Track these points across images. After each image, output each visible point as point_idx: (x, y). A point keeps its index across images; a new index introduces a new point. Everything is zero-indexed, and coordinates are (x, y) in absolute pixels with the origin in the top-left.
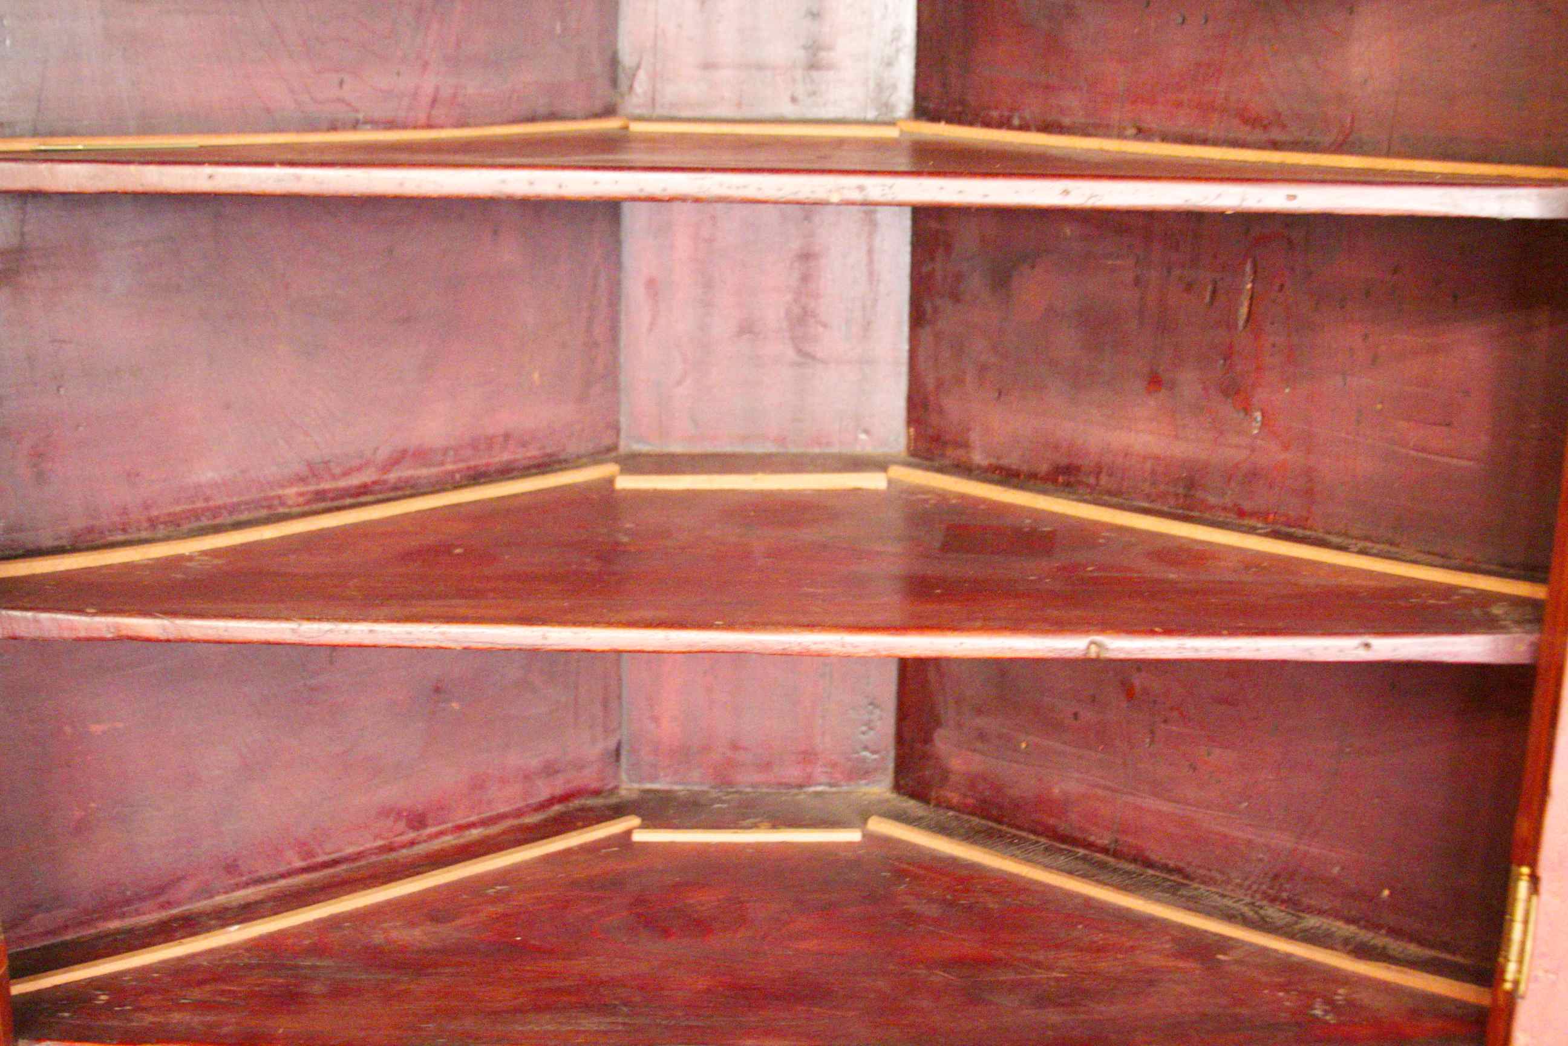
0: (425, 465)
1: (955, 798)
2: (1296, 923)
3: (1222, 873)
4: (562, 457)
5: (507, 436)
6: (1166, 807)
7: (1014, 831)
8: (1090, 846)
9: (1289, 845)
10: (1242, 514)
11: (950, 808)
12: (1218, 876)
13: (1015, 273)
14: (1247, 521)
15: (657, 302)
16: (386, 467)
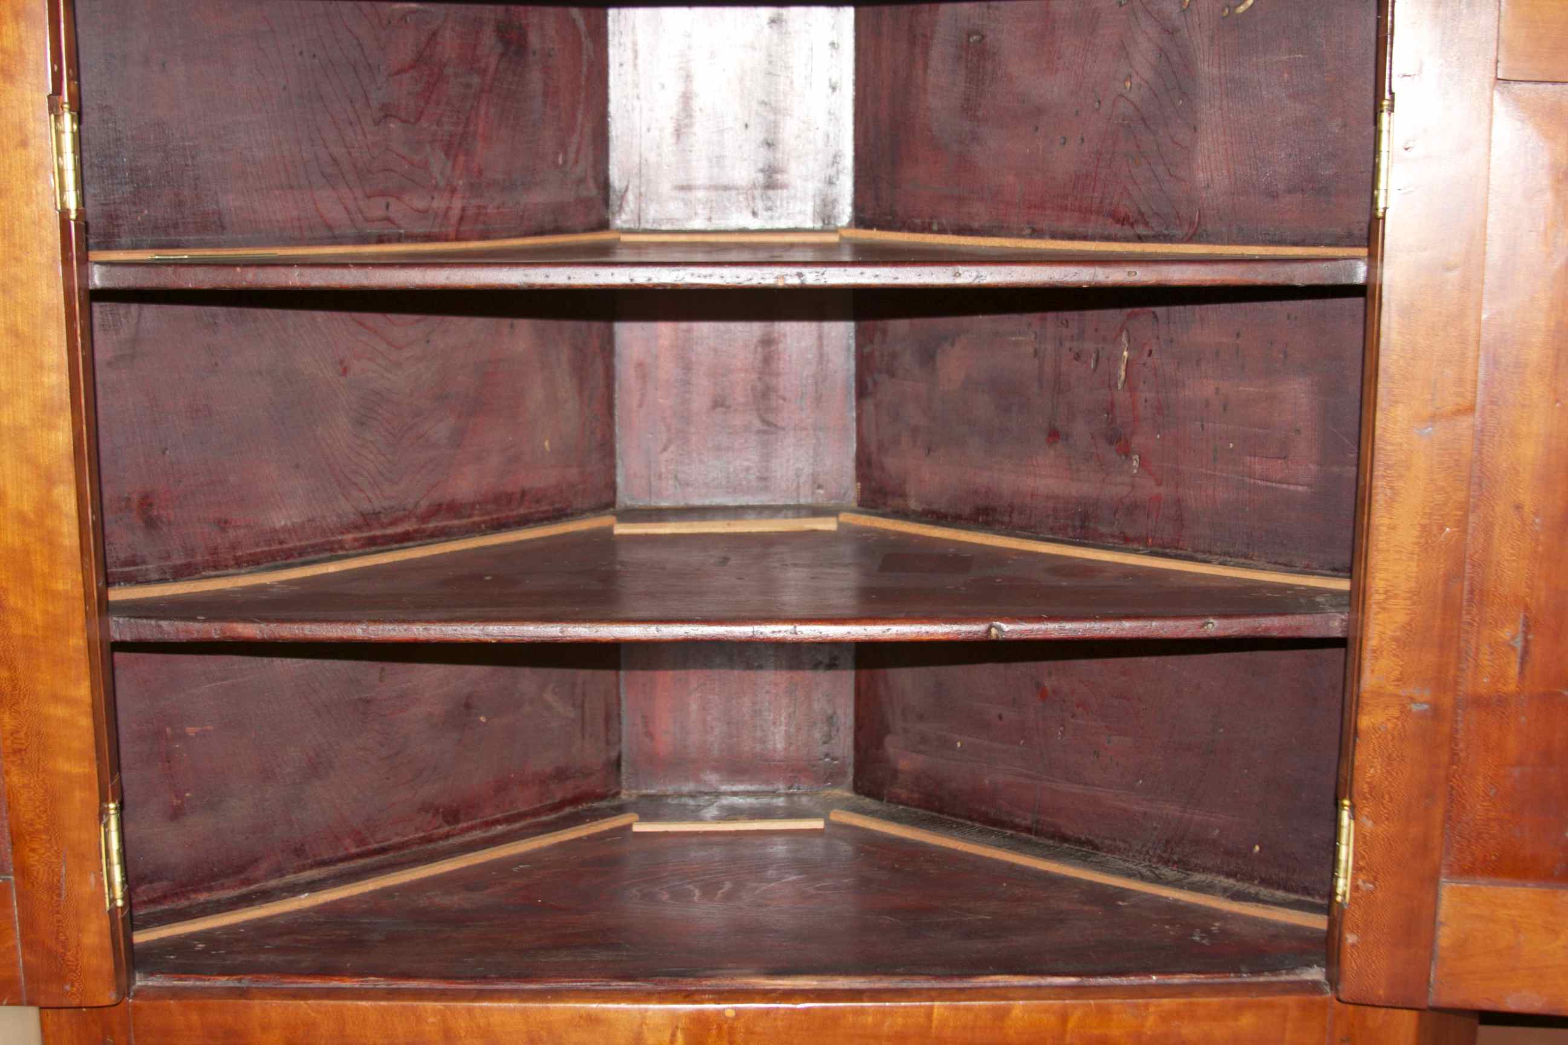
0: (456, 517)
1: (904, 794)
2: (1185, 878)
3: (1125, 842)
4: (569, 511)
5: (523, 494)
6: (1077, 789)
7: (953, 819)
8: (1016, 827)
9: (1178, 814)
10: (1127, 540)
11: (901, 802)
12: (1122, 845)
13: (939, 351)
14: (1130, 546)
15: (645, 382)
16: (425, 518)
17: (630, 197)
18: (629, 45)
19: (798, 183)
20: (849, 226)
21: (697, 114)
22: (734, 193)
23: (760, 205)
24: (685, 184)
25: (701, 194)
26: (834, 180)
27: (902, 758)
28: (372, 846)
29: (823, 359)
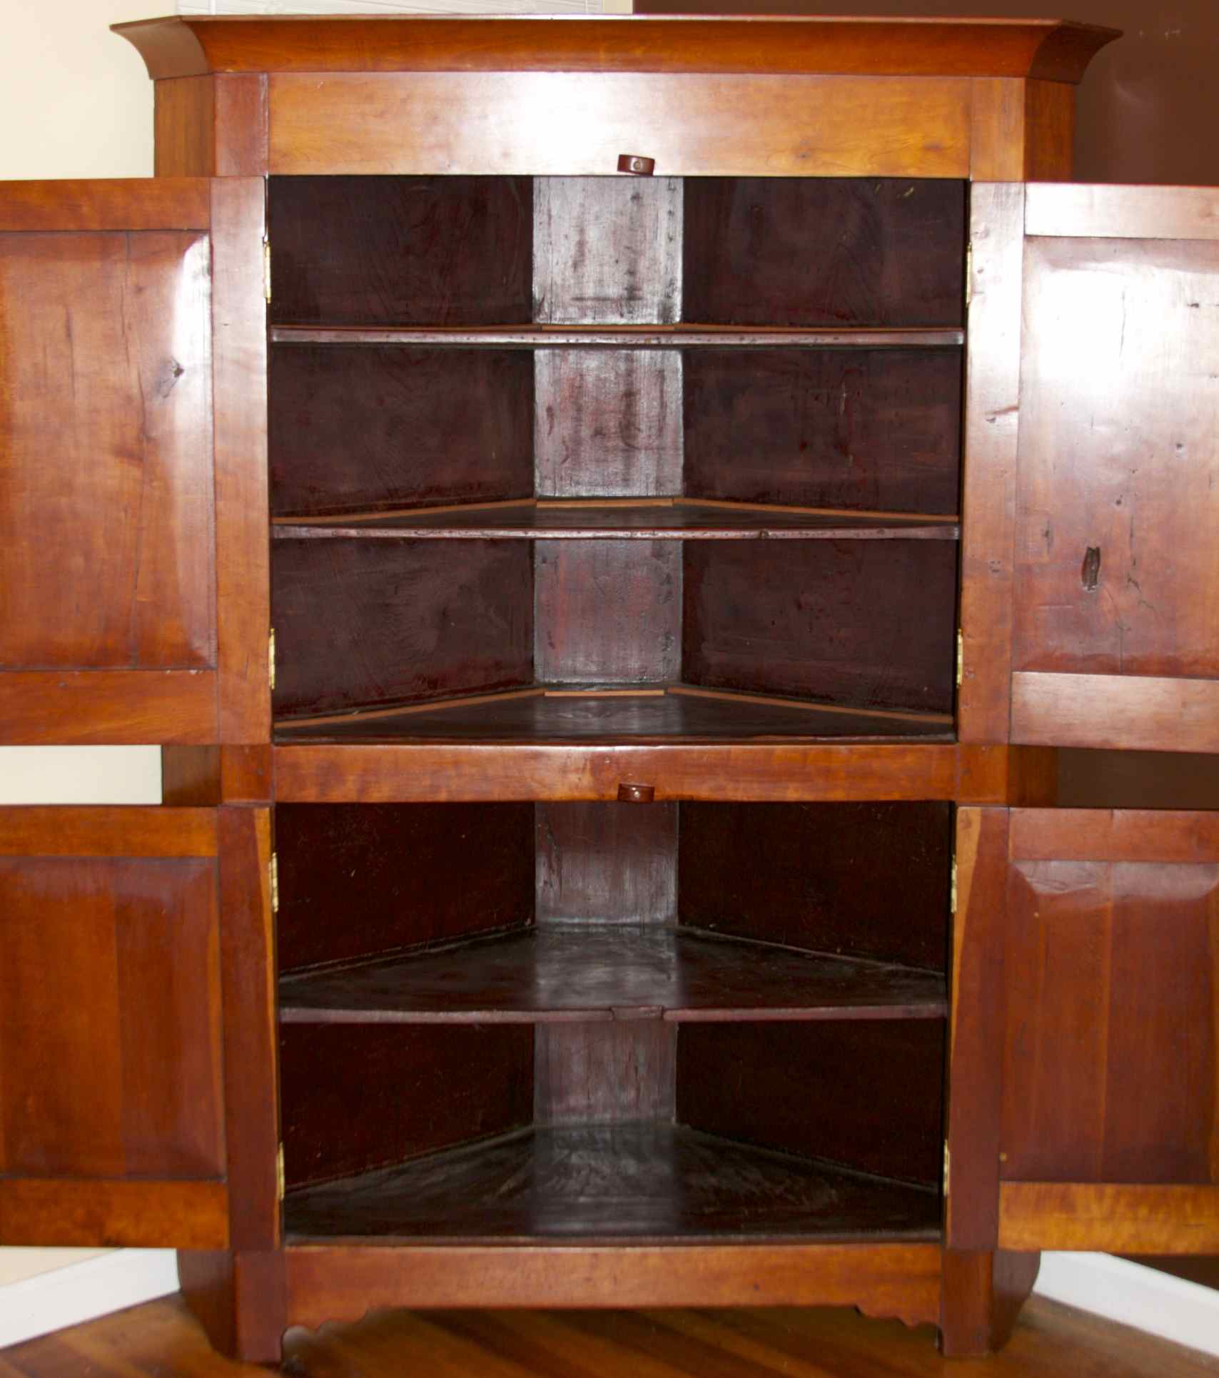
4: (506, 497)
5: (480, 484)
6: (821, 664)
9: (880, 673)
13: (735, 398)
15: (553, 419)
16: (423, 495)
17: (546, 305)
18: (546, 211)
19: (649, 296)
20: (680, 322)
21: (587, 254)
22: (609, 302)
23: (625, 310)
24: (579, 296)
25: (589, 303)
26: (670, 295)
27: (713, 656)
28: (387, 697)
29: (663, 405)
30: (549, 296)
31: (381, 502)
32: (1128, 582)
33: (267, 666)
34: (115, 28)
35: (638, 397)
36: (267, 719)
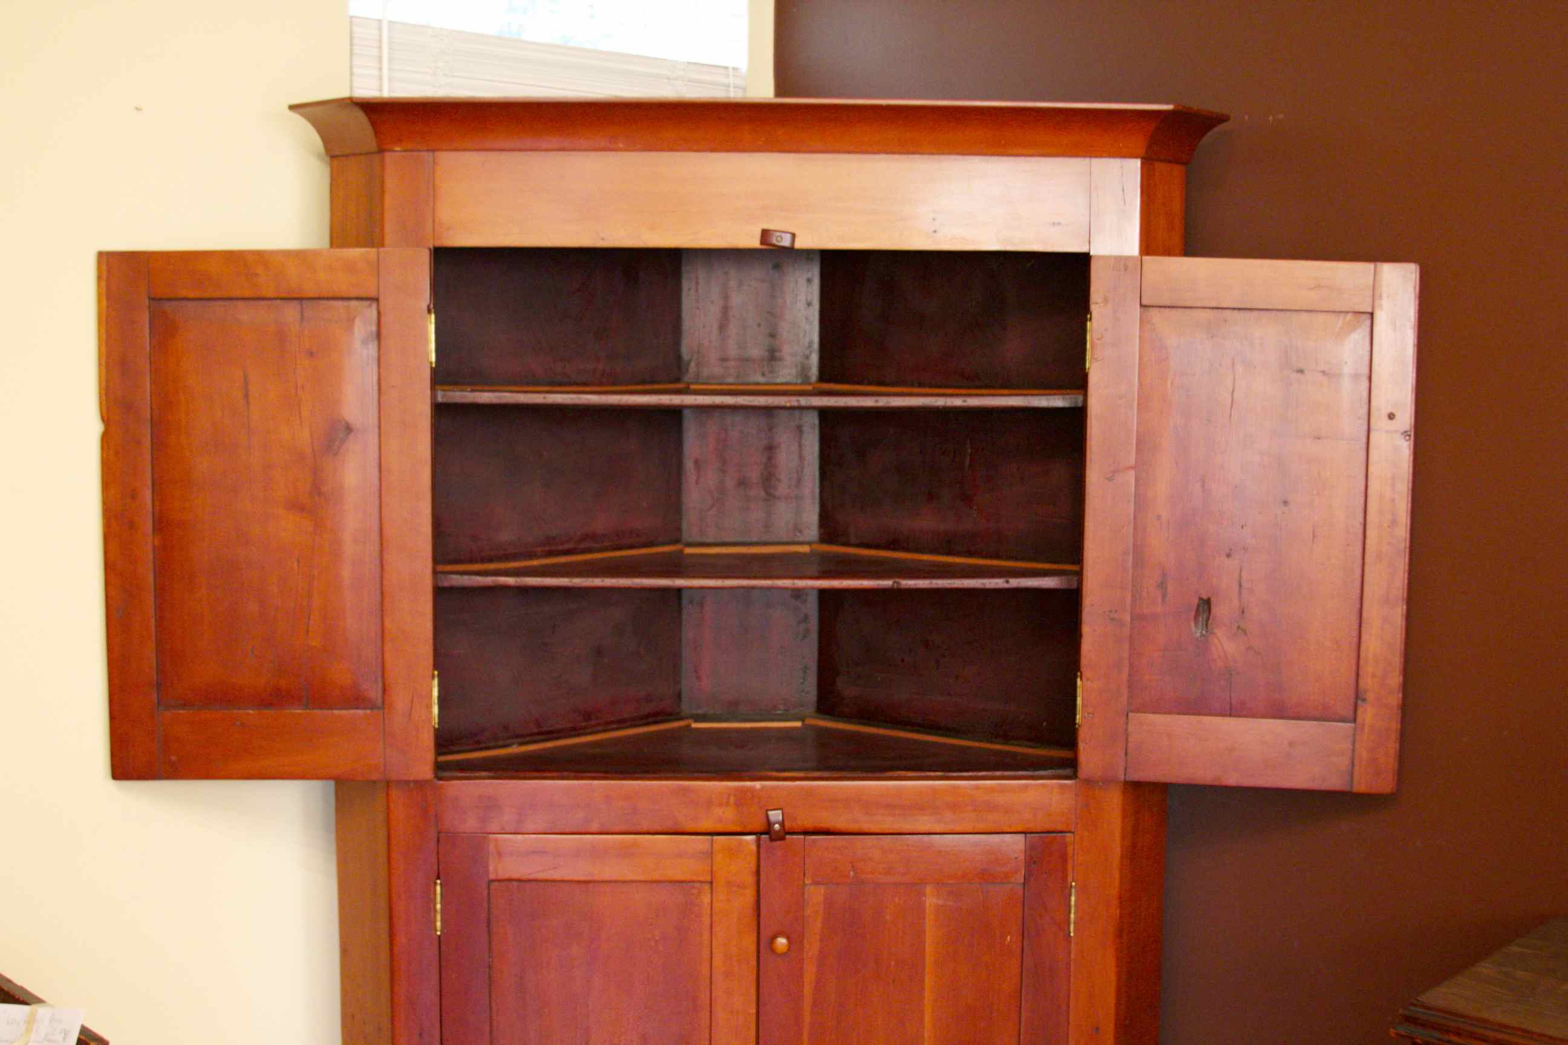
6: (946, 699)
9: (1002, 708)
11: (845, 716)
13: (868, 452)
15: (699, 470)
17: (693, 364)
18: (693, 279)
19: (789, 358)
20: (816, 383)
21: (731, 318)
22: (752, 362)
23: (766, 368)
24: (724, 357)
25: (733, 363)
26: (809, 356)
27: (847, 689)
28: (545, 729)
29: (801, 458)
30: (695, 357)
31: (539, 549)
32: (1237, 630)
33: (429, 707)
34: (292, 108)
35: (777, 451)
36: (430, 756)
